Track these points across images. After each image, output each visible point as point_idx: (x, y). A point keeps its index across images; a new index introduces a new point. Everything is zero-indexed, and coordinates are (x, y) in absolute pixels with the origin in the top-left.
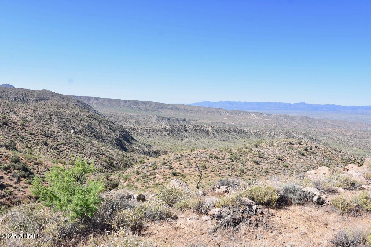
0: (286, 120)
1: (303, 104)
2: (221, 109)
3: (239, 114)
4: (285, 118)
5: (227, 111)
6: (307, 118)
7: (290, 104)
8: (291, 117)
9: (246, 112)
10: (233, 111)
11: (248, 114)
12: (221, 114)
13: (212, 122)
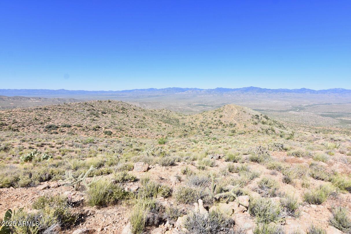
0: (59, 101)
1: (63, 90)
2: (3, 96)
3: (21, 99)
4: (59, 100)
5: (9, 98)
6: (74, 99)
7: (54, 91)
8: (62, 99)
9: (26, 98)
10: (15, 97)
11: (29, 99)
12: (4, 100)
13: (2, 107)
